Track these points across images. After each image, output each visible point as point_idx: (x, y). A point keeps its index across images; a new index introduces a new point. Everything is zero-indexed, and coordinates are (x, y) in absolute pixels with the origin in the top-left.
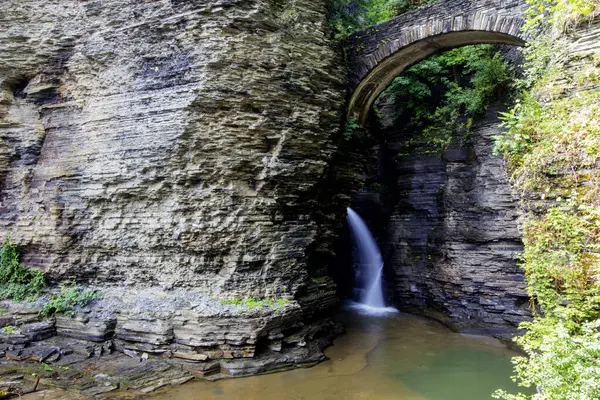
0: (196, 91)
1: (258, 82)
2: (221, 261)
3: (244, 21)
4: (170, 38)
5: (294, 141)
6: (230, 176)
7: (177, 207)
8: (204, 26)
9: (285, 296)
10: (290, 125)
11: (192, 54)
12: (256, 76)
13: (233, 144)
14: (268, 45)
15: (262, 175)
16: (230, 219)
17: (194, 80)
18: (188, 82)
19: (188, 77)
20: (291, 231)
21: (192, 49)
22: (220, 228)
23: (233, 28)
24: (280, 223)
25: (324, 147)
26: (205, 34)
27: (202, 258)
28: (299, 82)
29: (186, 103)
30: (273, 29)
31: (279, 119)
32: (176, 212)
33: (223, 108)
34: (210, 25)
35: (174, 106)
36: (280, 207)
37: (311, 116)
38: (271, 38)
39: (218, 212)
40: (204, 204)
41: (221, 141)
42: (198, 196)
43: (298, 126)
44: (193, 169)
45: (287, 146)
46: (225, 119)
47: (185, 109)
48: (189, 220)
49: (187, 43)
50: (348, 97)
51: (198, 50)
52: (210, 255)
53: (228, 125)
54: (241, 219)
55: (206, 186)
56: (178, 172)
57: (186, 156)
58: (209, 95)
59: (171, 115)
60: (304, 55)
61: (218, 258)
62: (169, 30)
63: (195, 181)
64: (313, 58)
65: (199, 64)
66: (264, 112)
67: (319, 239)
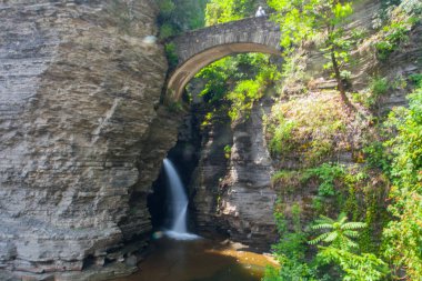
0: (48, 63)
1: (99, 61)
2: (61, 196)
3: (91, 15)
4: (31, 21)
5: (123, 108)
6: (71, 130)
7: (26, 151)
8: (59, 15)
9: (110, 224)
10: (122, 95)
11: (47, 35)
12: (97, 57)
13: (75, 106)
14: (109, 35)
15: (97, 132)
16: (68, 164)
17: (48, 55)
18: (43, 55)
19: (43, 51)
20: (117, 175)
21: (48, 31)
22: (61, 170)
23: (82, 19)
24: (109, 168)
25: (147, 113)
26: (59, 21)
27: (45, 193)
28: (130, 64)
29: (40, 71)
30: (113, 24)
31: (114, 90)
32: (26, 155)
33: (69, 78)
34: (64, 15)
35: (30, 73)
36: (110, 156)
37: (138, 89)
38: (111, 30)
39: (60, 157)
40: (48, 150)
41: (66, 103)
42: (45, 144)
43: (127, 96)
44: (41, 122)
45: (118, 110)
46: (71, 87)
47: (39, 76)
48: (35, 163)
49: (44, 26)
50: (167, 79)
51: (53, 32)
52: (52, 190)
53: (73, 91)
54: (78, 164)
55: (51, 136)
56: (29, 124)
57: (37, 112)
58: (59, 67)
59: (27, 79)
61: (58, 193)
62: (30, 15)
63: (43, 132)
65: (53, 43)
66: (102, 84)
67: (139, 182)
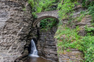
0: (8, 19)
1: (19, 19)
2: (9, 48)
3: (18, 9)
4: (4, 9)
5: (24, 29)
6: (12, 33)
7: (1, 38)
8: (10, 9)
9: (20, 54)
10: (24, 26)
11: (8, 13)
12: (19, 18)
13: (13, 28)
14: (21, 13)
15: (18, 34)
16: (11, 41)
17: (8, 17)
18: (6, 17)
19: (6, 16)
20: (22, 43)
21: (8, 12)
22: (9, 42)
23: (16, 10)
24: (20, 41)
25: (29, 30)
26: (10, 10)
27: (5, 47)
28: (26, 20)
29: (6, 21)
30: (22, 11)
31: (22, 25)
32: (1, 39)
33: (12, 22)
34: (12, 9)
35: (3, 21)
36: (20, 39)
37: (27, 25)
38: (22, 12)
39: (9, 39)
40: (7, 38)
41: (11, 28)
42: (6, 36)
44: (5, 32)
45: (23, 29)
46: (12, 24)
47: (5, 22)
48: (3, 40)
49: (7, 11)
50: (33, 23)
51: (9, 12)
52: (7, 46)
54: (14, 41)
55: (7, 35)
56: (3, 32)
57: (4, 29)
58: (10, 20)
59: (2, 22)
60: (27, 16)
61: (8, 47)
63: (6, 34)
64: (28, 16)
65: (9, 14)
66: (19, 24)
